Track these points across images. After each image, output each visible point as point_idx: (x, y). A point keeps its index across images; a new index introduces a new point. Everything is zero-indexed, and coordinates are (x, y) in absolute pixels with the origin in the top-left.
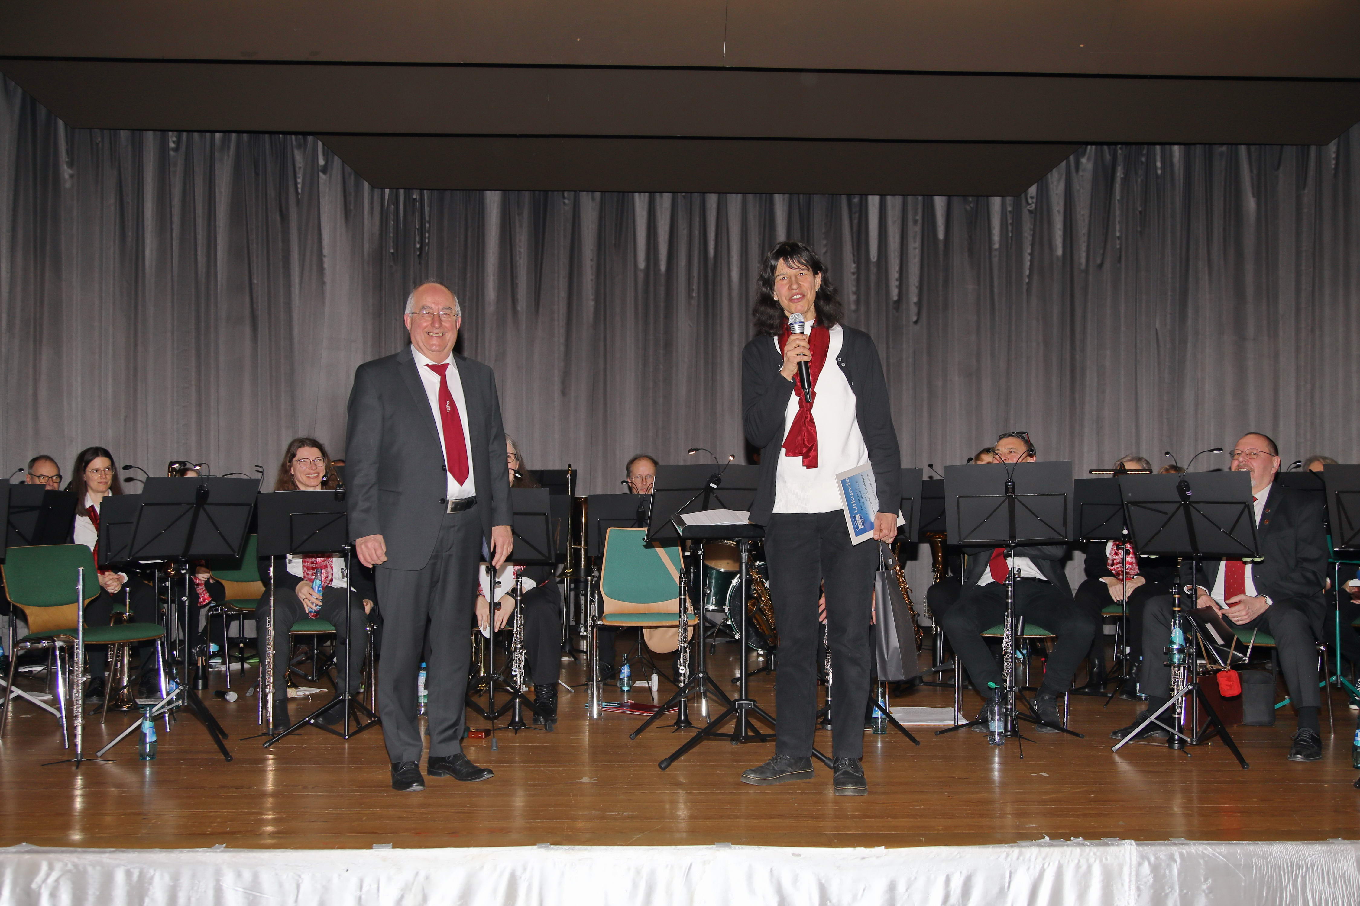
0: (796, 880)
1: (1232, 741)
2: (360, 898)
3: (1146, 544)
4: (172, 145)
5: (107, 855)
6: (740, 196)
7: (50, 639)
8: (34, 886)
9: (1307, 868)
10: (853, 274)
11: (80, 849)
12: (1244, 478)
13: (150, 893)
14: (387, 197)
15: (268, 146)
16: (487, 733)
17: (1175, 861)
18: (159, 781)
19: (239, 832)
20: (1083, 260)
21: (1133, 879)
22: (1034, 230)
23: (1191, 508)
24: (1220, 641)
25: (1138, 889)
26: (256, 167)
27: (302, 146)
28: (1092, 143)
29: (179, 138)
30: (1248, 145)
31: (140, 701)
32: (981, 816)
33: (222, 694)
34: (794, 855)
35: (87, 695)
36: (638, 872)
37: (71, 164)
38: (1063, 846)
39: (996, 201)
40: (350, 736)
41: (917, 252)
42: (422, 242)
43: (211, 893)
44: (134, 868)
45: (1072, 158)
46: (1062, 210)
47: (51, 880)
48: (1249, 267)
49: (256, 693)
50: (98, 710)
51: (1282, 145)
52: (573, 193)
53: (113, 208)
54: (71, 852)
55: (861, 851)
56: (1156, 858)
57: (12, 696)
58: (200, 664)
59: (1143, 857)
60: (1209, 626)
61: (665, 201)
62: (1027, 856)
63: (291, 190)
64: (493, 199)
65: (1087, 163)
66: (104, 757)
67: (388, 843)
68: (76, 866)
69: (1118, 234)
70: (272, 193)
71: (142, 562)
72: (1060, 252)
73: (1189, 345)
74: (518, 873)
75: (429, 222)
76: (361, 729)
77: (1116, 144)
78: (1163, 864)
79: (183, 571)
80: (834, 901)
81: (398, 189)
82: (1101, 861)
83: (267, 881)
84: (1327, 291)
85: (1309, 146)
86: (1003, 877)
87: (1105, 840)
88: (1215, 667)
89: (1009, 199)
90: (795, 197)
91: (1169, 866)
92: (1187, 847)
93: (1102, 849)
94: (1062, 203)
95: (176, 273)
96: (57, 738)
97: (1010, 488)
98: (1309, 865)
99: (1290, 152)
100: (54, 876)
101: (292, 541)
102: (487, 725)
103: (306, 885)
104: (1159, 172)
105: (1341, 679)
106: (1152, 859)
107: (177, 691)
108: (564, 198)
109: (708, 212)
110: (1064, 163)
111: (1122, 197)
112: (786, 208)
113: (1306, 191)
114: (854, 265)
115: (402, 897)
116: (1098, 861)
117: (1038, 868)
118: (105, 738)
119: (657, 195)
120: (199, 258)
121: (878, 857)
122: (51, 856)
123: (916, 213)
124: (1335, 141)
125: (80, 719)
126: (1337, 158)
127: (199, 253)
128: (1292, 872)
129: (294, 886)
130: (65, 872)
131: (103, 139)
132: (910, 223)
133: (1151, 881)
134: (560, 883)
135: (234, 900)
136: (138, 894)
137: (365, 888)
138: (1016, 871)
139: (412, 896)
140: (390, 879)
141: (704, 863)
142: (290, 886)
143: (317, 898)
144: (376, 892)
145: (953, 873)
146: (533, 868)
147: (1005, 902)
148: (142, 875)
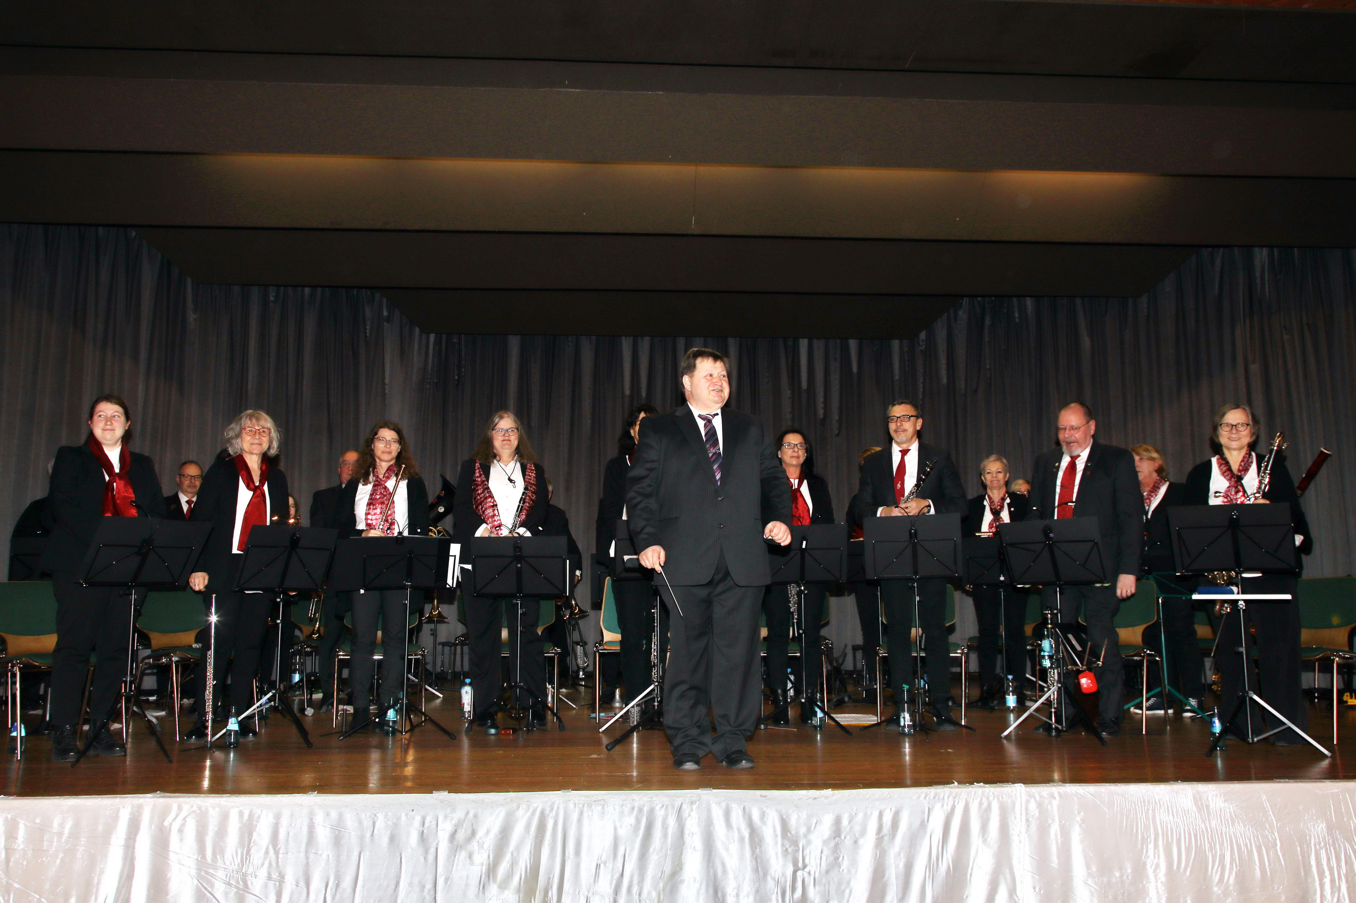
0: (763, 815)
2: (423, 832)
5: (224, 799)
8: (166, 823)
9: (1156, 803)
11: (207, 794)
13: (257, 829)
17: (1055, 798)
20: (963, 386)
21: (1024, 812)
22: (925, 366)
25: (1027, 820)
28: (966, 296)
34: (761, 796)
36: (640, 810)
38: (968, 787)
39: (896, 343)
43: (305, 829)
44: (245, 809)
45: (952, 309)
46: (945, 350)
47: (179, 820)
54: (200, 796)
55: (813, 792)
56: (1041, 797)
59: (1031, 796)
62: (942, 795)
65: (963, 314)
67: (444, 788)
68: (200, 808)
69: (988, 366)
72: (945, 380)
74: (547, 812)
78: (1046, 801)
80: (793, 832)
82: (998, 799)
83: (350, 818)
86: (923, 812)
87: (1001, 782)
89: (905, 342)
91: (1050, 803)
92: (1063, 788)
93: (998, 789)
94: (945, 344)
98: (1157, 801)
100: (182, 815)
103: (380, 823)
104: (1017, 320)
106: (1038, 798)
110: (946, 313)
111: (990, 339)
115: (456, 831)
116: (996, 799)
117: (950, 803)
121: (826, 797)
122: (181, 799)
128: (1145, 806)
129: (371, 823)
130: (191, 812)
132: (831, 360)
133: (1037, 814)
134: (580, 820)
135: (323, 835)
136: (248, 830)
137: (427, 825)
138: (933, 807)
139: (463, 830)
140: (446, 817)
141: (692, 803)
142: (367, 823)
143: (388, 833)
144: (435, 826)
145: (885, 810)
146: (558, 808)
147: (925, 832)
148: (251, 815)
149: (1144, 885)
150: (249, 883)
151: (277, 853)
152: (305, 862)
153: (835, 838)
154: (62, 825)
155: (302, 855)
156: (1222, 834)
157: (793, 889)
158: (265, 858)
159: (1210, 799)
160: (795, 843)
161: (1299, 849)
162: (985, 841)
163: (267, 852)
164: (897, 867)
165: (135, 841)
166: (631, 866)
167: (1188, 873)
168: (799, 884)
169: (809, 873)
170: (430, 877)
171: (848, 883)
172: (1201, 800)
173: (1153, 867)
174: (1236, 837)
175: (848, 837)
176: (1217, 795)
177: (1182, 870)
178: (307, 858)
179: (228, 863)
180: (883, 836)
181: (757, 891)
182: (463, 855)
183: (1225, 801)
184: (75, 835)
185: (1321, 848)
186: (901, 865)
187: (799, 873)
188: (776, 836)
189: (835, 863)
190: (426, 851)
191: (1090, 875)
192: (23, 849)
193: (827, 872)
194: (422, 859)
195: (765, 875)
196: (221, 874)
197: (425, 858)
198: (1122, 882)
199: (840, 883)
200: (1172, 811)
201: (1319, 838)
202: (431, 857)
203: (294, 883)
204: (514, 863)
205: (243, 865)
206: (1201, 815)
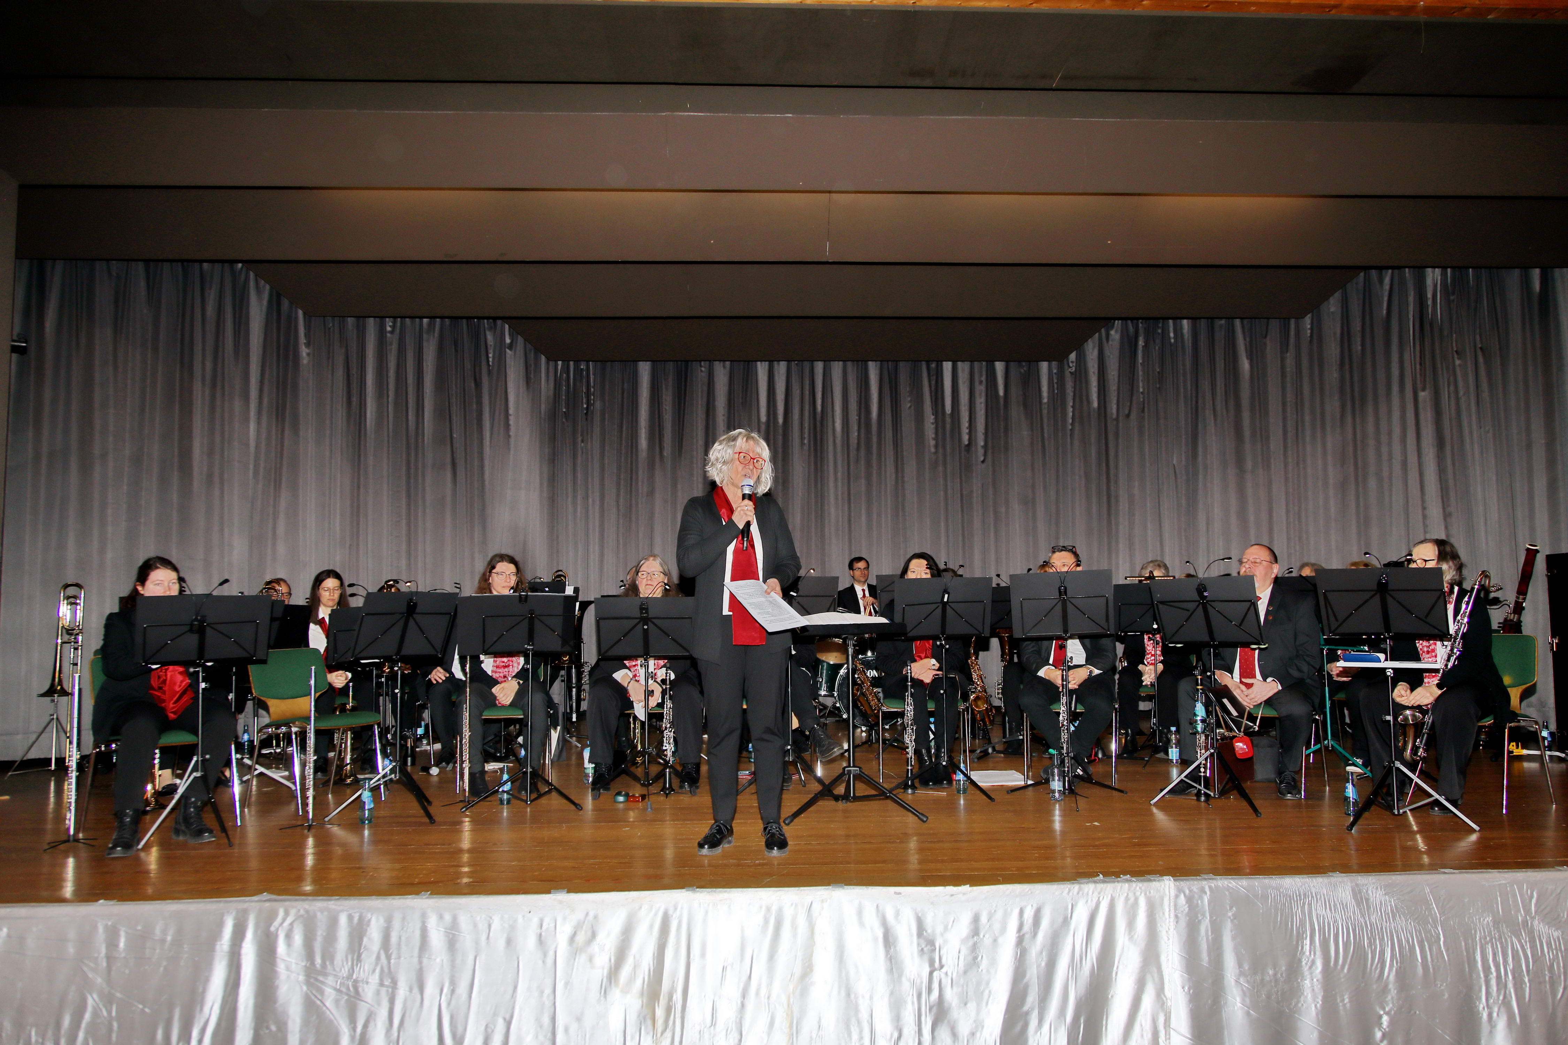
0: (897, 914)
1: (1246, 794)
2: (541, 935)
3: (1173, 635)
4: (389, 329)
5: (333, 902)
6: (841, 363)
7: (287, 725)
8: (272, 929)
9: (1312, 897)
10: (933, 423)
11: (310, 898)
12: (1249, 581)
13: (368, 933)
14: (559, 367)
15: (465, 327)
16: (643, 797)
17: (1206, 894)
18: (376, 841)
19: (442, 882)
20: (1114, 411)
21: (1172, 908)
22: (1075, 387)
23: (1208, 606)
24: (1235, 713)
25: (1176, 916)
26: (456, 345)
27: (493, 328)
28: (1118, 319)
29: (394, 323)
30: (1242, 318)
31: (360, 777)
32: (1047, 859)
33: (426, 769)
34: (896, 893)
35: (317, 769)
36: (768, 909)
37: (308, 345)
38: (1114, 882)
39: (1044, 366)
40: (532, 801)
41: (983, 406)
42: (588, 403)
43: (418, 933)
44: (355, 912)
45: (1103, 331)
46: (1096, 372)
47: (286, 924)
48: (1246, 415)
49: (455, 768)
50: (326, 783)
51: (1268, 319)
52: (707, 363)
53: (341, 378)
54: (303, 900)
55: (950, 889)
56: (1190, 891)
57: (256, 773)
58: (409, 745)
59: (1180, 890)
60: (1225, 701)
61: (781, 368)
62: (1086, 891)
63: (484, 363)
64: (644, 369)
65: (1115, 335)
66: (330, 822)
67: (563, 888)
68: (307, 912)
69: (1141, 390)
70: (468, 365)
71: (362, 661)
72: (1095, 404)
73: (1201, 477)
74: (670, 912)
75: (594, 387)
76: (540, 796)
77: (1138, 319)
78: (1196, 896)
79: (396, 669)
80: (929, 931)
81: (569, 361)
82: (1145, 894)
83: (464, 921)
84: (1308, 433)
85: (1289, 319)
86: (1066, 909)
87: (1149, 877)
88: (1231, 734)
89: (1054, 364)
90: (885, 363)
91: (1201, 898)
92: (1214, 882)
93: (1146, 884)
94: (1096, 366)
95: (391, 430)
96: (292, 807)
97: (1063, 592)
98: (1314, 894)
99: (1274, 324)
100: (289, 920)
101: (484, 642)
102: (644, 792)
103: (496, 926)
104: (1172, 341)
105: (1331, 743)
106: (1187, 892)
107: (391, 767)
108: (701, 366)
109: (816, 377)
110: (1097, 334)
111: (1144, 361)
112: (878, 372)
113: (1288, 354)
114: (933, 417)
115: (575, 934)
116: (1143, 895)
117: (1095, 901)
118: (332, 806)
119: (775, 363)
120: (410, 418)
121: (964, 894)
122: (287, 903)
123: (981, 376)
124: (1309, 315)
125: (311, 790)
126: (1312, 329)
127: (410, 414)
128: (1300, 900)
129: (486, 925)
130: (298, 917)
131: (333, 326)
132: (977, 383)
133: (1187, 909)
134: (705, 920)
135: (437, 938)
136: (358, 934)
137: (545, 926)
138: (1076, 903)
139: (583, 932)
140: (565, 918)
141: (822, 901)
142: (483, 926)
143: (505, 936)
144: (553, 929)
145: (1026, 907)
146: (682, 908)
147: (1068, 930)
148: (361, 918)
149: (1299, 983)
150: (360, 989)
151: (389, 958)
152: (418, 967)
153: (973, 937)
154: (164, 932)
155: (416, 960)
156: (1382, 928)
157: (930, 990)
158: (377, 964)
159: (1370, 892)
160: (931, 943)
161: (1463, 944)
162: (1131, 938)
163: (378, 958)
164: (1039, 966)
165: (240, 947)
166: (760, 968)
167: (1345, 971)
168: (936, 985)
169: (946, 974)
170: (549, 982)
171: (988, 983)
172: (1360, 893)
173: (1309, 964)
174: (1397, 932)
175: (987, 936)
176: (1377, 888)
177: (1339, 967)
178: (420, 962)
179: (338, 969)
180: (1024, 935)
181: (892, 993)
182: (582, 958)
183: (1385, 894)
184: (178, 942)
185: (1487, 943)
186: (1043, 964)
187: (935, 974)
188: (911, 935)
189: (974, 961)
190: (545, 955)
191: (1241, 974)
192: (125, 958)
193: (965, 972)
194: (540, 962)
195: (900, 976)
196: (330, 980)
197: (544, 962)
198: (1276, 980)
199: (979, 984)
200: (1330, 905)
201: (1484, 932)
202: (550, 961)
203: (407, 989)
204: (635, 967)
205: (353, 971)
206: (1360, 910)
